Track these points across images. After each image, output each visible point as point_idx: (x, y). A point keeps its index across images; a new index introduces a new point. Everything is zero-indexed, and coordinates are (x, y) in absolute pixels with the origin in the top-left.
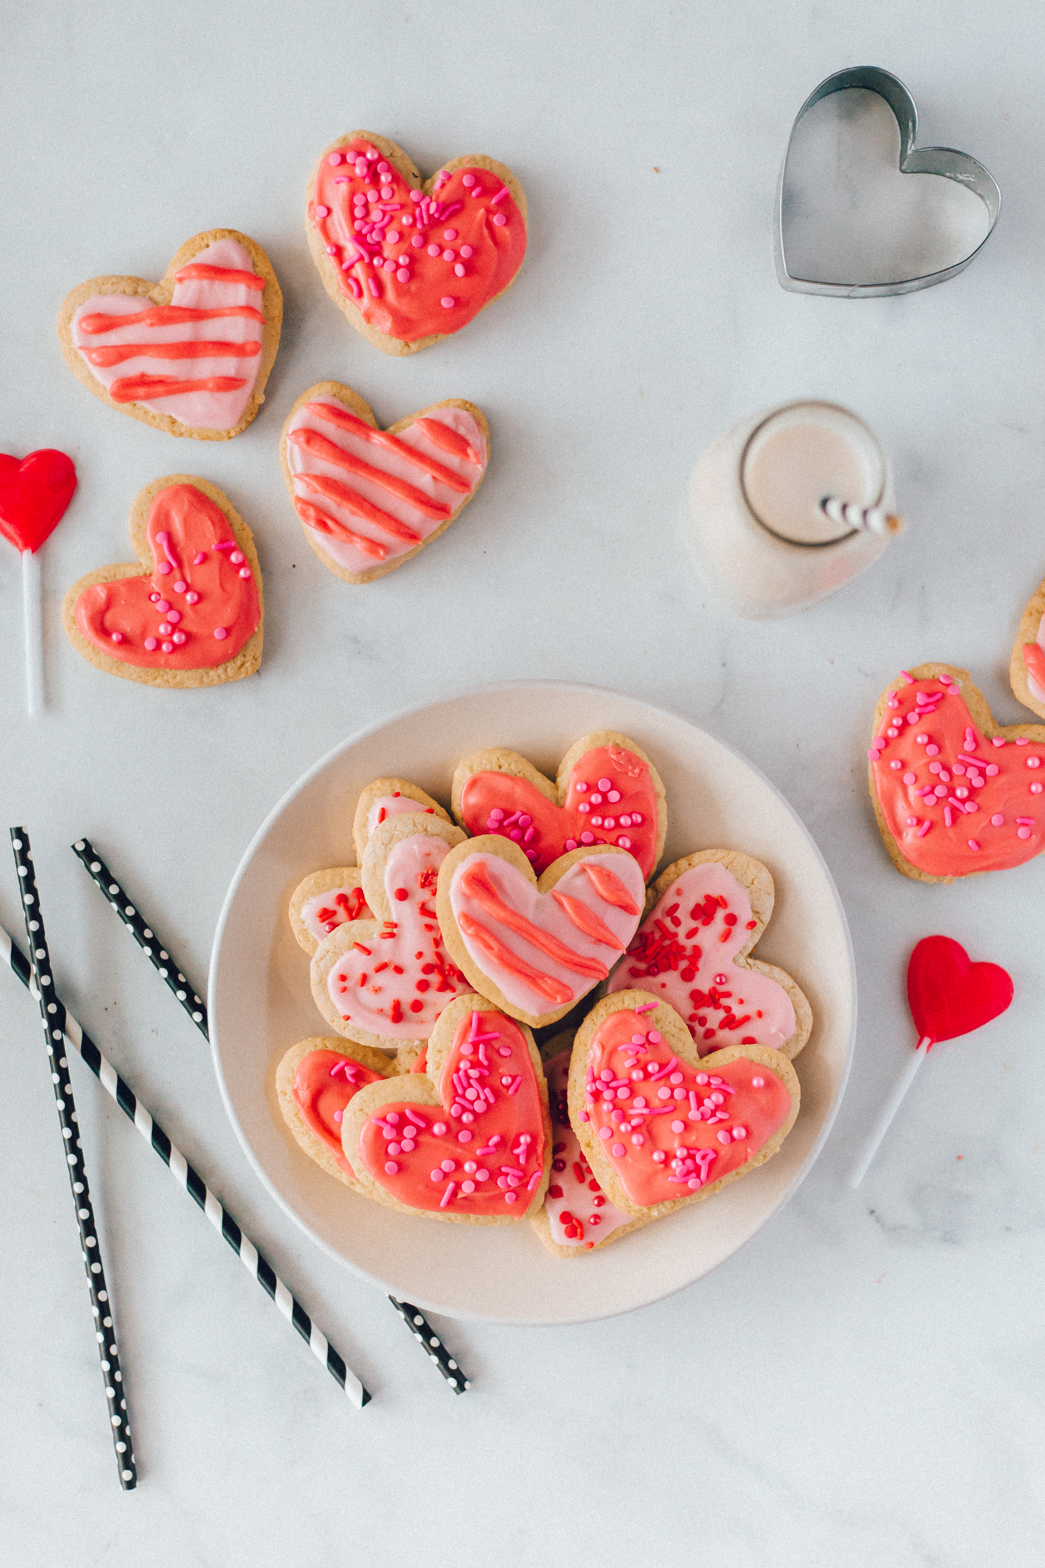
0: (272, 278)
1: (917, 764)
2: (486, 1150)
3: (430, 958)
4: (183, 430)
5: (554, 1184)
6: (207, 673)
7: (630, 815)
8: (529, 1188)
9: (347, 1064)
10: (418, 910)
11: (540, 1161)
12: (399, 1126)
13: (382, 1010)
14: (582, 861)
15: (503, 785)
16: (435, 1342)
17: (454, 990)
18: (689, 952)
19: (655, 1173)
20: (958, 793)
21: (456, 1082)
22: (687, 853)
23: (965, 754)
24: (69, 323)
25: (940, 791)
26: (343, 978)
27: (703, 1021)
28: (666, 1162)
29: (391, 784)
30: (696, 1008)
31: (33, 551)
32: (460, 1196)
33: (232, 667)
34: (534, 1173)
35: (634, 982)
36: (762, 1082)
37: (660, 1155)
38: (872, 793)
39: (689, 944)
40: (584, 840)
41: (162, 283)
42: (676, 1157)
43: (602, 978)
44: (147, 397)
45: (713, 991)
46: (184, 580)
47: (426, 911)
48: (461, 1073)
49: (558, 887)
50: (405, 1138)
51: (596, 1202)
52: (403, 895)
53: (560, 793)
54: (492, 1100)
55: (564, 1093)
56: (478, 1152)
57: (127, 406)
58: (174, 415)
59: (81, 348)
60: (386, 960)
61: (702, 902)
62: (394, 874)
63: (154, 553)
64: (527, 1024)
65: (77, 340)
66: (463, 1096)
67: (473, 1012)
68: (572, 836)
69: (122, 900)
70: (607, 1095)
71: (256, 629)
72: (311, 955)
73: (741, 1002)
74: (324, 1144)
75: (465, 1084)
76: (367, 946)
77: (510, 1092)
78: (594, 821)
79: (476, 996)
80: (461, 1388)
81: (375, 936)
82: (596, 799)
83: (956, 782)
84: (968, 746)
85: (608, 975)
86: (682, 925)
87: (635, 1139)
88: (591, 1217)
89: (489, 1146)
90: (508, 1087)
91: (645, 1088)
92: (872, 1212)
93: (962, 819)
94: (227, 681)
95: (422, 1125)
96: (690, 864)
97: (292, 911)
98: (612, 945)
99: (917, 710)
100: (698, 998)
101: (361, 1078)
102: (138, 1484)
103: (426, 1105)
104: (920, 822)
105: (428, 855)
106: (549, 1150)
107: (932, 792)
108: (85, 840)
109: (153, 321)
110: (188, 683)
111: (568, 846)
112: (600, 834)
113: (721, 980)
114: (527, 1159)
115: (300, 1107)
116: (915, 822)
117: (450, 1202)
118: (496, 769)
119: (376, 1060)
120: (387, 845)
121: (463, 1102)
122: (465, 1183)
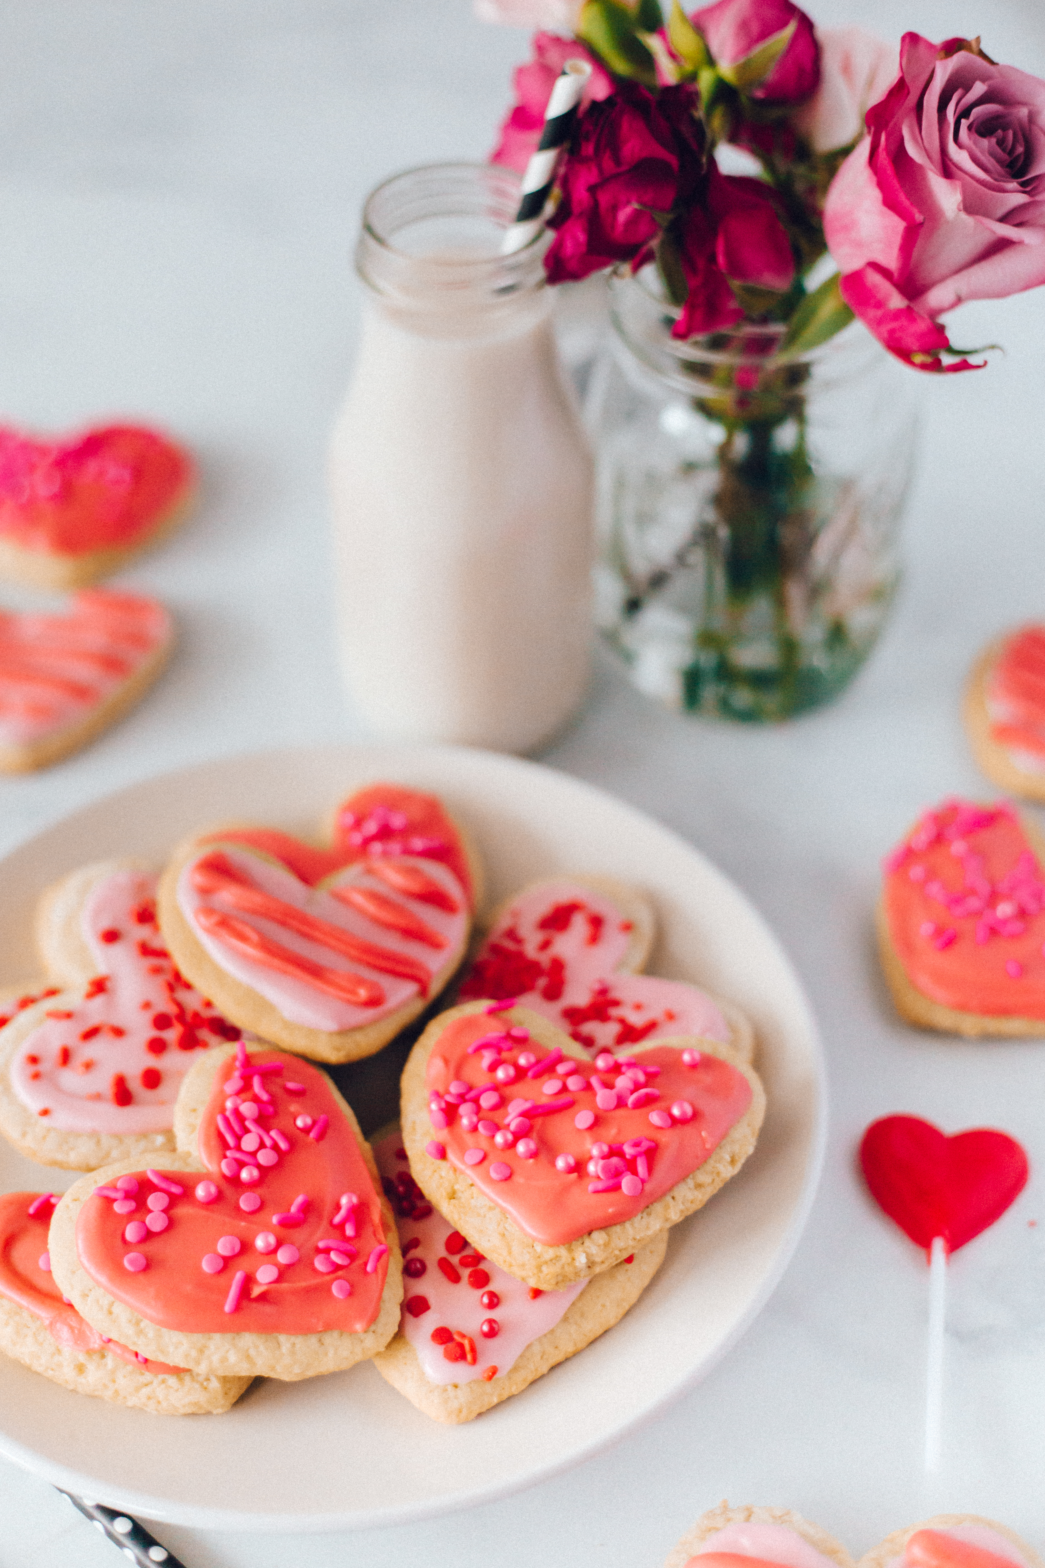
2: (288, 1218)
3: (163, 1008)
5: (411, 1291)
8: (370, 1274)
10: (136, 952)
11: (380, 1234)
12: (139, 1197)
13: (98, 1096)
17: (204, 1044)
18: (546, 967)
21: (222, 1130)
26: (34, 1060)
27: (589, 1040)
28: (578, 1166)
30: (576, 1025)
32: (256, 1291)
36: (697, 1059)
37: (566, 1162)
39: (544, 959)
42: (591, 1158)
47: (149, 951)
48: (227, 1113)
50: (150, 1211)
51: (486, 1300)
52: (111, 937)
54: (283, 1145)
56: (275, 1222)
60: (95, 1022)
61: (551, 913)
62: (96, 918)
66: (238, 1148)
67: (237, 1056)
70: (465, 1109)
73: (638, 1008)
74: (26, 1309)
75: (236, 1128)
76: (65, 1011)
77: (312, 1137)
86: (528, 942)
87: (522, 1151)
88: (483, 1326)
90: (306, 1132)
91: (522, 1088)
95: (175, 1190)
100: (574, 1015)
103: (179, 1170)
105: (142, 885)
113: (602, 989)
114: (359, 1230)
117: (237, 1308)
121: (238, 1155)
122: (262, 1269)
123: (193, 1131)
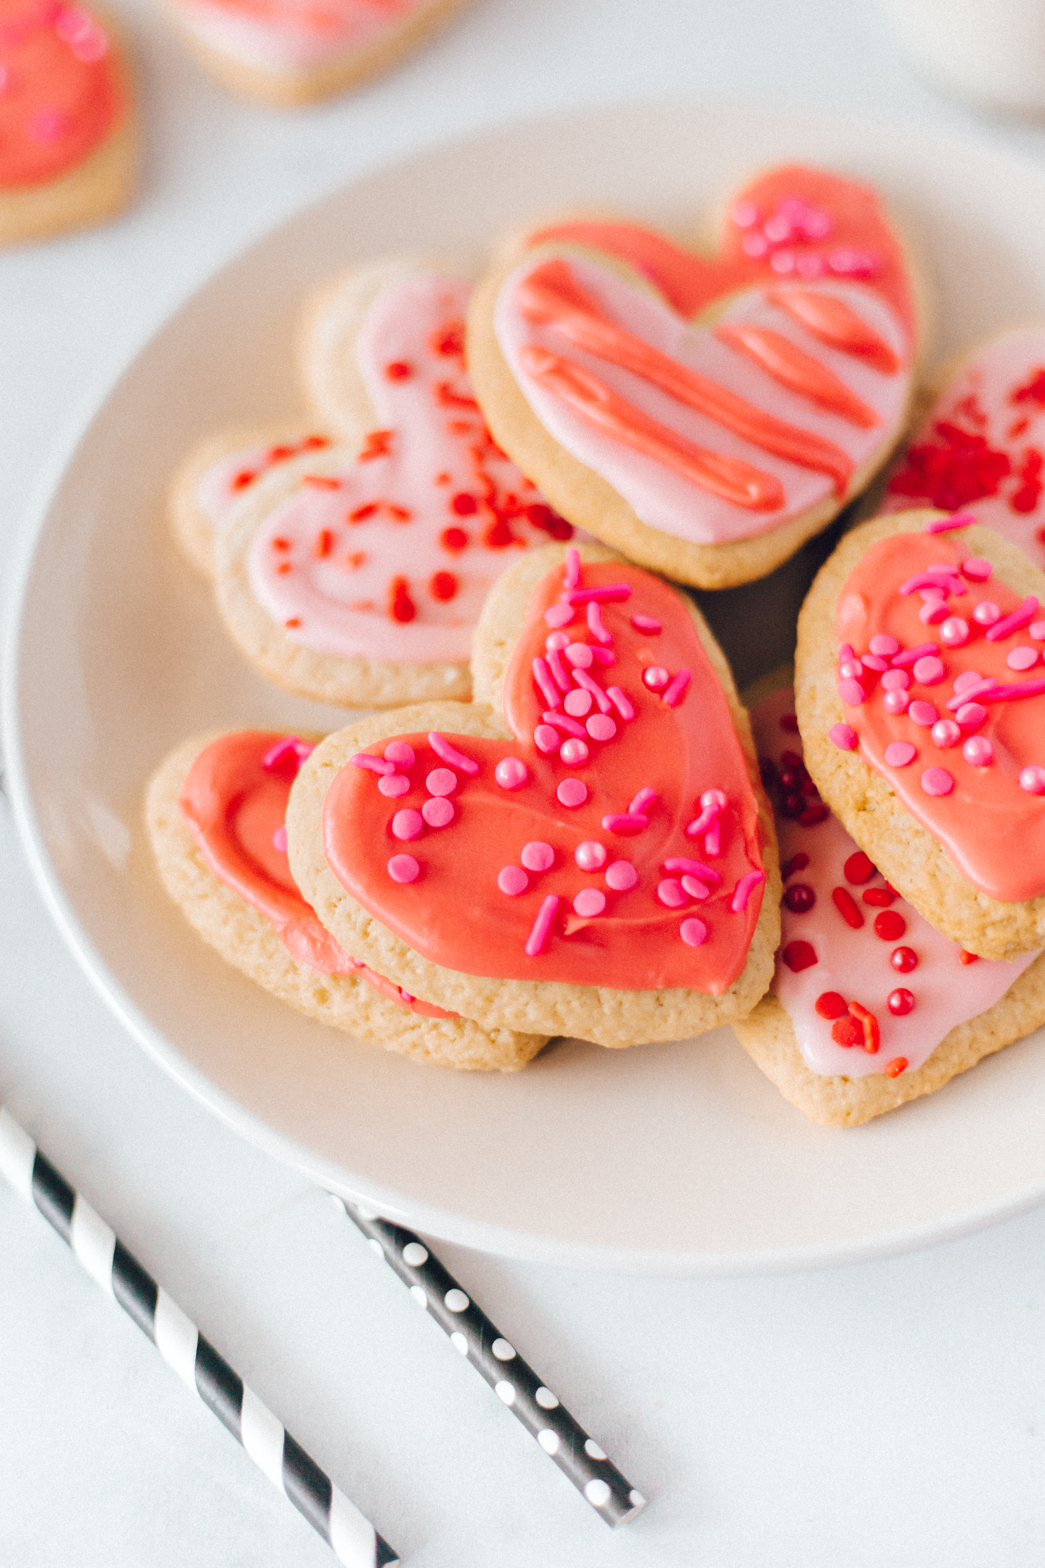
2: (625, 821)
3: (467, 485)
8: (736, 911)
10: (434, 397)
12: (416, 771)
13: (369, 605)
17: (523, 541)
18: (1017, 462)
21: (540, 680)
26: (282, 545)
32: (573, 926)
37: (1037, 774)
39: (1016, 449)
47: (452, 397)
48: (550, 662)
49: (725, 321)
50: (429, 796)
51: (898, 960)
52: (400, 372)
54: (625, 711)
56: (605, 823)
60: (371, 498)
62: (379, 341)
64: (684, 582)
66: (560, 709)
70: (891, 679)
74: (251, 902)
75: (560, 680)
76: (330, 476)
77: (667, 700)
78: (777, 266)
80: (621, 1503)
82: (777, 234)
86: (995, 421)
88: (891, 997)
90: (659, 691)
95: (467, 766)
103: (475, 736)
105: (448, 301)
114: (725, 845)
115: (196, 830)
117: (545, 948)
121: (559, 721)
122: (582, 894)
123: (498, 675)
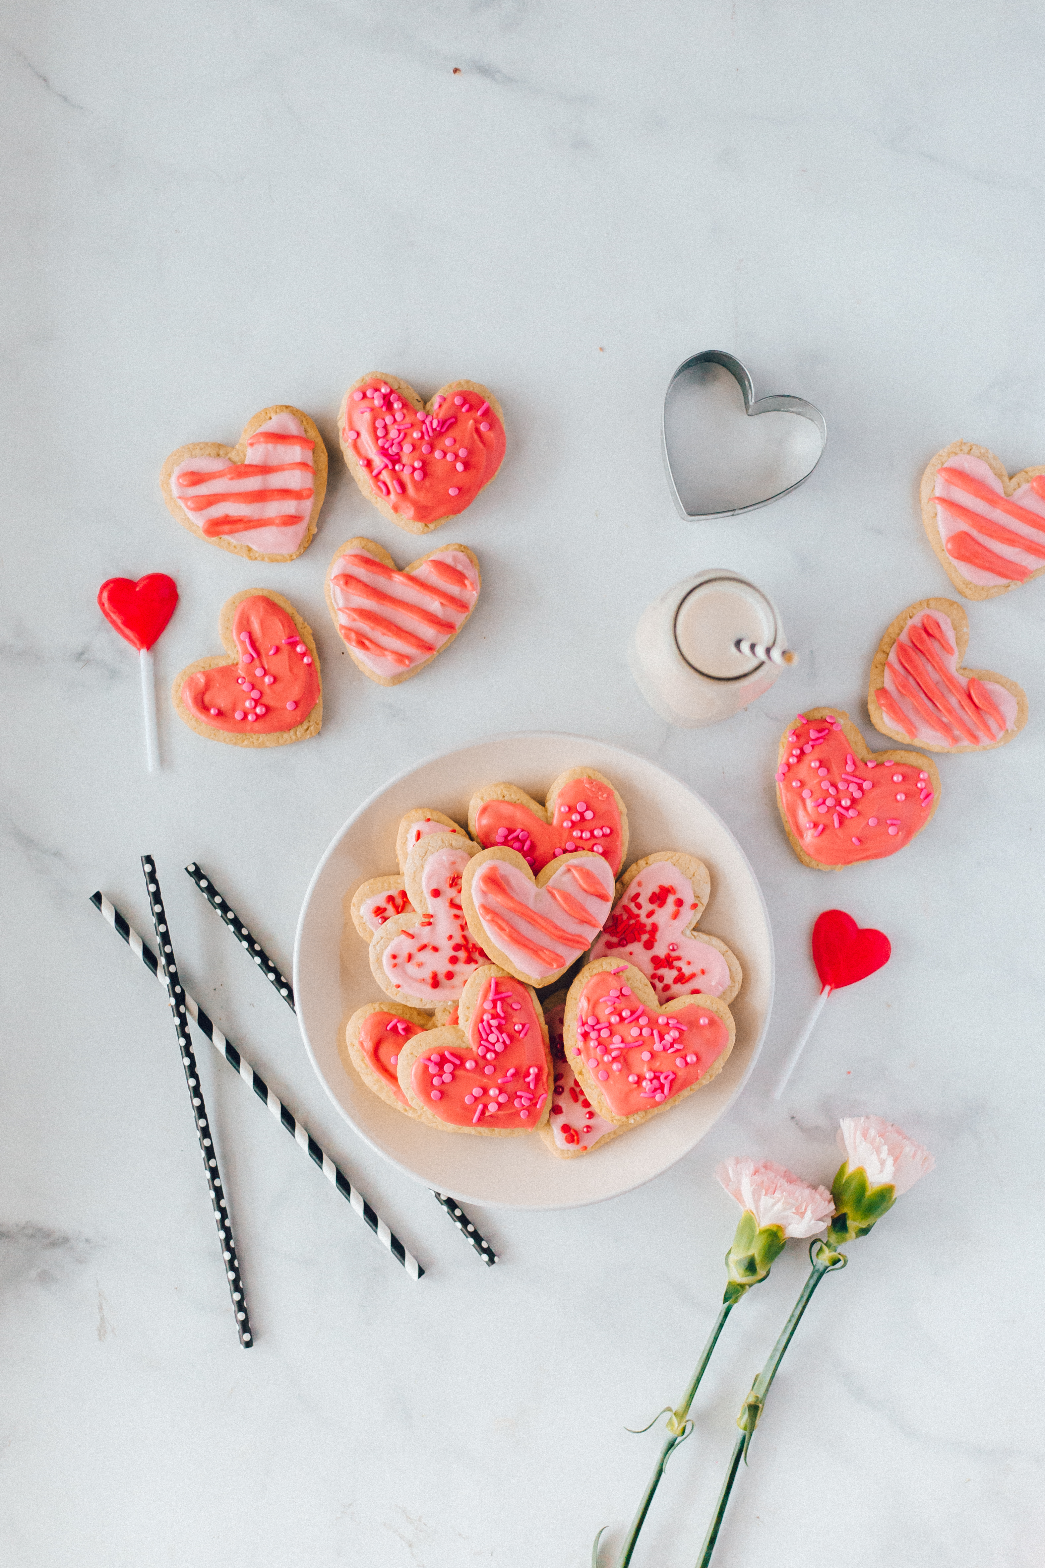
0: (319, 440)
1: (812, 783)
2: (506, 1079)
3: (458, 940)
4: (257, 555)
5: (555, 1103)
6: (282, 736)
7: (601, 829)
8: (538, 1106)
9: (398, 1022)
10: (448, 904)
11: (545, 1086)
12: (440, 1064)
13: (423, 980)
14: (567, 863)
15: (507, 810)
16: (471, 1228)
17: (476, 962)
18: (648, 928)
19: (631, 1091)
20: (843, 803)
21: (481, 1030)
22: (645, 855)
23: (847, 774)
24: (169, 479)
25: (830, 802)
26: (394, 957)
27: (661, 979)
28: (638, 1082)
29: (424, 812)
30: (656, 968)
31: (148, 649)
32: (487, 1114)
33: (300, 730)
34: (541, 1096)
35: (609, 952)
36: (707, 1021)
37: (634, 1078)
38: (780, 805)
39: (648, 922)
40: (569, 848)
41: (237, 446)
42: (646, 1079)
43: (586, 949)
44: (231, 532)
45: (668, 957)
46: (263, 668)
47: (454, 905)
48: (484, 1023)
49: (550, 883)
50: (445, 1073)
51: (587, 1116)
52: (436, 893)
53: (549, 814)
54: (508, 1042)
55: (561, 1037)
56: (500, 1081)
57: (215, 539)
58: (251, 545)
59: (180, 498)
60: (425, 942)
61: (657, 891)
62: (430, 878)
63: (239, 648)
64: (531, 986)
65: (175, 491)
66: (487, 1040)
67: (492, 977)
68: (559, 845)
69: (224, 907)
70: (593, 1035)
71: (317, 701)
72: (368, 942)
73: (689, 963)
74: (384, 1081)
75: (488, 1031)
76: (411, 932)
77: (522, 1035)
78: (575, 834)
79: (493, 966)
80: (492, 1261)
81: (417, 925)
82: (575, 817)
83: (841, 795)
84: (849, 768)
85: (590, 947)
86: (643, 908)
87: (615, 1066)
88: (584, 1128)
89: (506, 1076)
90: (519, 1032)
91: (621, 1029)
92: (793, 1118)
93: (847, 822)
94: (297, 741)
95: (458, 1062)
96: (647, 863)
97: (353, 910)
98: (591, 923)
99: (811, 743)
100: (657, 962)
101: (409, 1031)
102: (254, 1344)
103: (460, 1048)
104: (816, 825)
105: (454, 863)
106: (551, 1078)
107: (824, 803)
108: (194, 864)
109: (233, 475)
110: (268, 744)
111: (556, 853)
112: (580, 843)
113: (673, 948)
114: (536, 1085)
115: (365, 1054)
116: (812, 825)
117: (479, 1120)
118: (501, 798)
119: (420, 1018)
120: (424, 857)
121: (487, 1045)
122: (491, 1104)
